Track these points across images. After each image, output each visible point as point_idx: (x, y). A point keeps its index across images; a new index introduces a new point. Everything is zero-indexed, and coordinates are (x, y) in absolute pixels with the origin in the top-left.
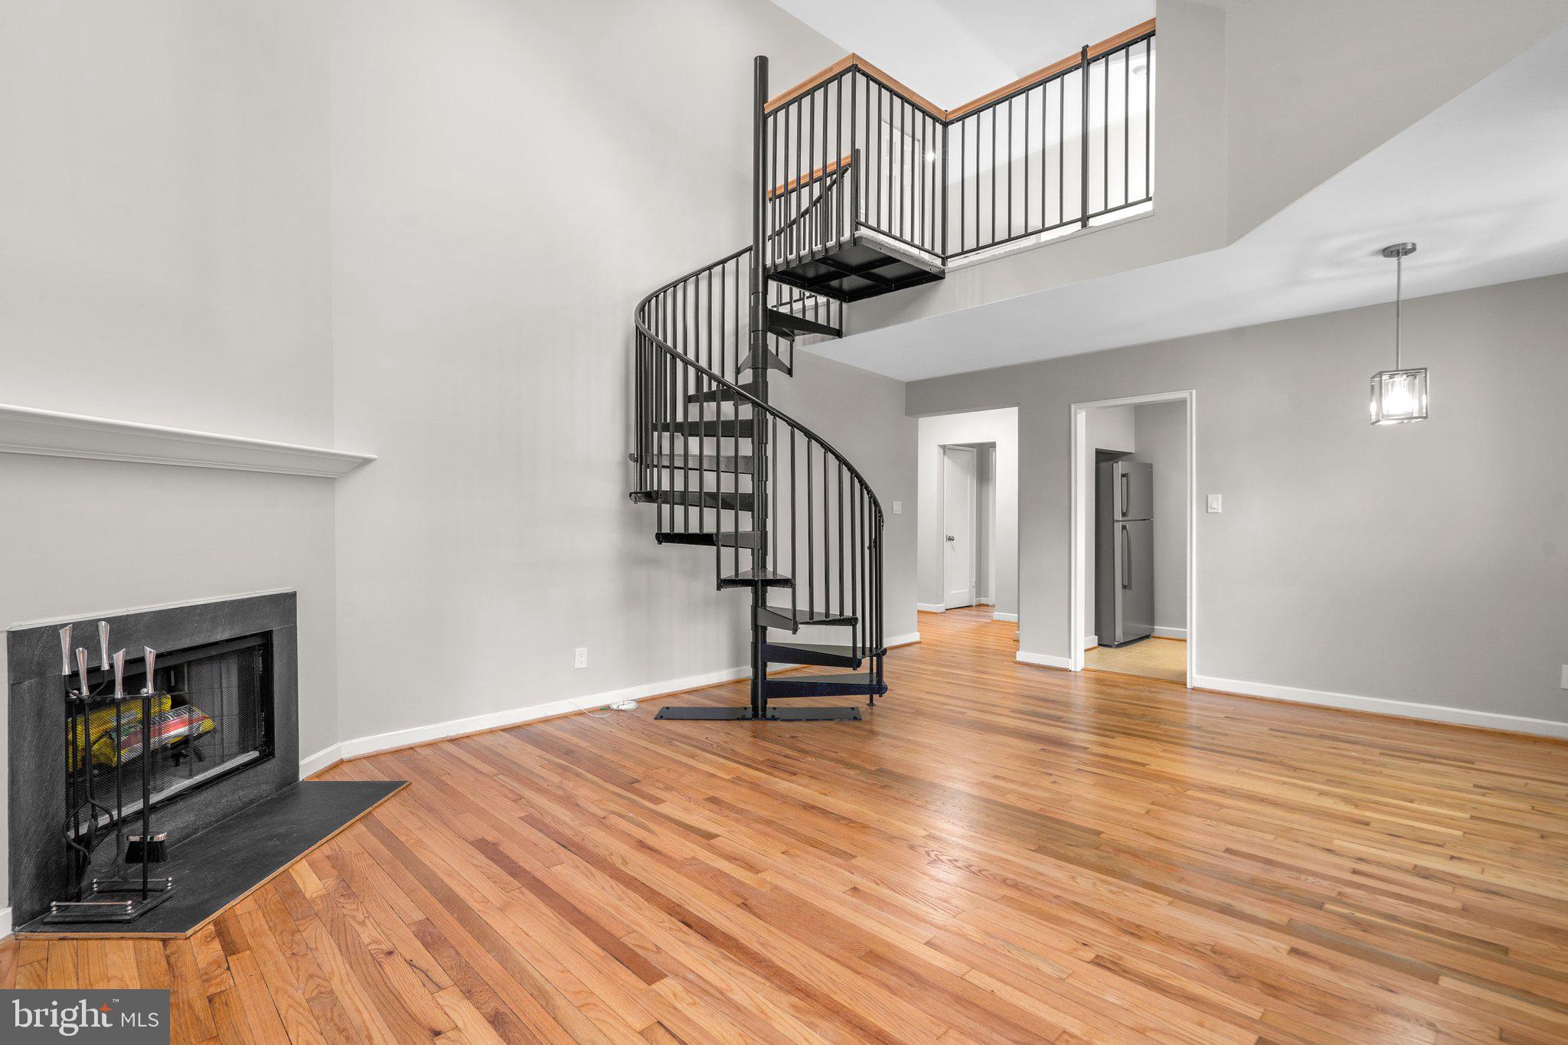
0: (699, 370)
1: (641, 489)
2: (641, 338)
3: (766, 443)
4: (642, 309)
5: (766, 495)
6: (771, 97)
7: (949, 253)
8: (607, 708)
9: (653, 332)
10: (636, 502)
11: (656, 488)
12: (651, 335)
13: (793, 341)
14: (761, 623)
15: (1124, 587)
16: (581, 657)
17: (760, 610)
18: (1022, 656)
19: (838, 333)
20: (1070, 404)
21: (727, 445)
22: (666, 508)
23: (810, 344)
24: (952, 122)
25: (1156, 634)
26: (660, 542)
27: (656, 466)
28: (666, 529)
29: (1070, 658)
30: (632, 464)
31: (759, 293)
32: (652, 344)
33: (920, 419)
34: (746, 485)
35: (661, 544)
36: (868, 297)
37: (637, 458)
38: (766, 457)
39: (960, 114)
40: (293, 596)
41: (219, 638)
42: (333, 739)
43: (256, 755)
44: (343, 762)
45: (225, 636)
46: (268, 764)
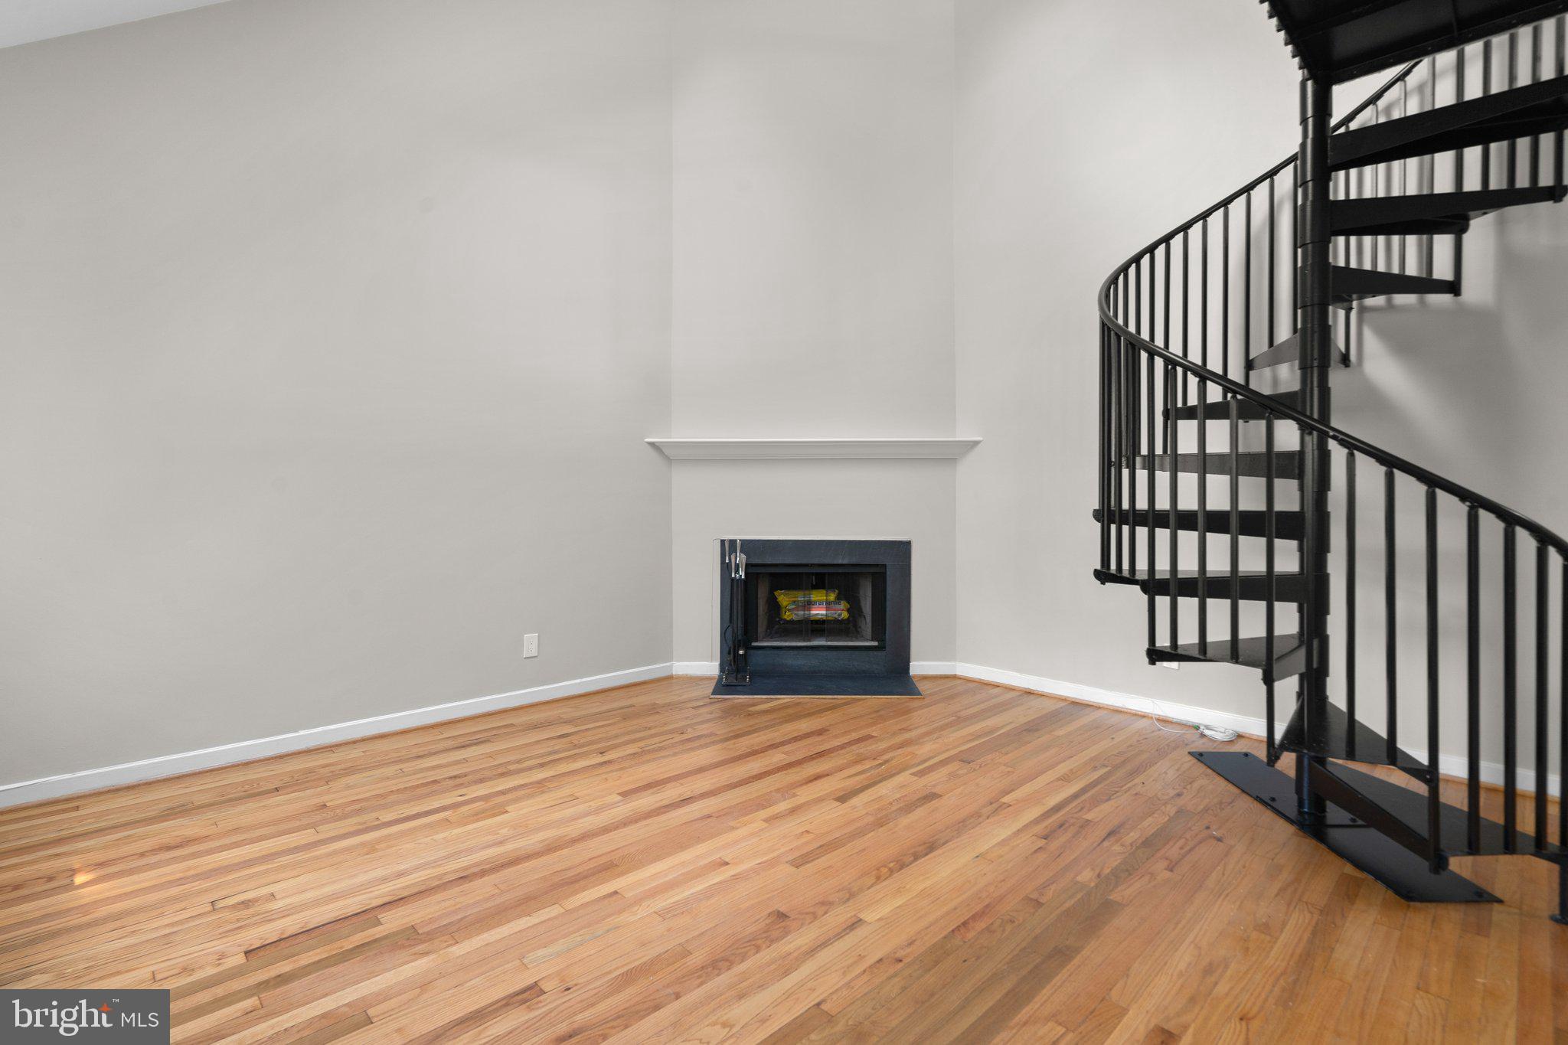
40: (908, 544)
41: (840, 562)
42: (950, 656)
43: (875, 644)
44: (955, 677)
45: (845, 562)
46: (879, 653)
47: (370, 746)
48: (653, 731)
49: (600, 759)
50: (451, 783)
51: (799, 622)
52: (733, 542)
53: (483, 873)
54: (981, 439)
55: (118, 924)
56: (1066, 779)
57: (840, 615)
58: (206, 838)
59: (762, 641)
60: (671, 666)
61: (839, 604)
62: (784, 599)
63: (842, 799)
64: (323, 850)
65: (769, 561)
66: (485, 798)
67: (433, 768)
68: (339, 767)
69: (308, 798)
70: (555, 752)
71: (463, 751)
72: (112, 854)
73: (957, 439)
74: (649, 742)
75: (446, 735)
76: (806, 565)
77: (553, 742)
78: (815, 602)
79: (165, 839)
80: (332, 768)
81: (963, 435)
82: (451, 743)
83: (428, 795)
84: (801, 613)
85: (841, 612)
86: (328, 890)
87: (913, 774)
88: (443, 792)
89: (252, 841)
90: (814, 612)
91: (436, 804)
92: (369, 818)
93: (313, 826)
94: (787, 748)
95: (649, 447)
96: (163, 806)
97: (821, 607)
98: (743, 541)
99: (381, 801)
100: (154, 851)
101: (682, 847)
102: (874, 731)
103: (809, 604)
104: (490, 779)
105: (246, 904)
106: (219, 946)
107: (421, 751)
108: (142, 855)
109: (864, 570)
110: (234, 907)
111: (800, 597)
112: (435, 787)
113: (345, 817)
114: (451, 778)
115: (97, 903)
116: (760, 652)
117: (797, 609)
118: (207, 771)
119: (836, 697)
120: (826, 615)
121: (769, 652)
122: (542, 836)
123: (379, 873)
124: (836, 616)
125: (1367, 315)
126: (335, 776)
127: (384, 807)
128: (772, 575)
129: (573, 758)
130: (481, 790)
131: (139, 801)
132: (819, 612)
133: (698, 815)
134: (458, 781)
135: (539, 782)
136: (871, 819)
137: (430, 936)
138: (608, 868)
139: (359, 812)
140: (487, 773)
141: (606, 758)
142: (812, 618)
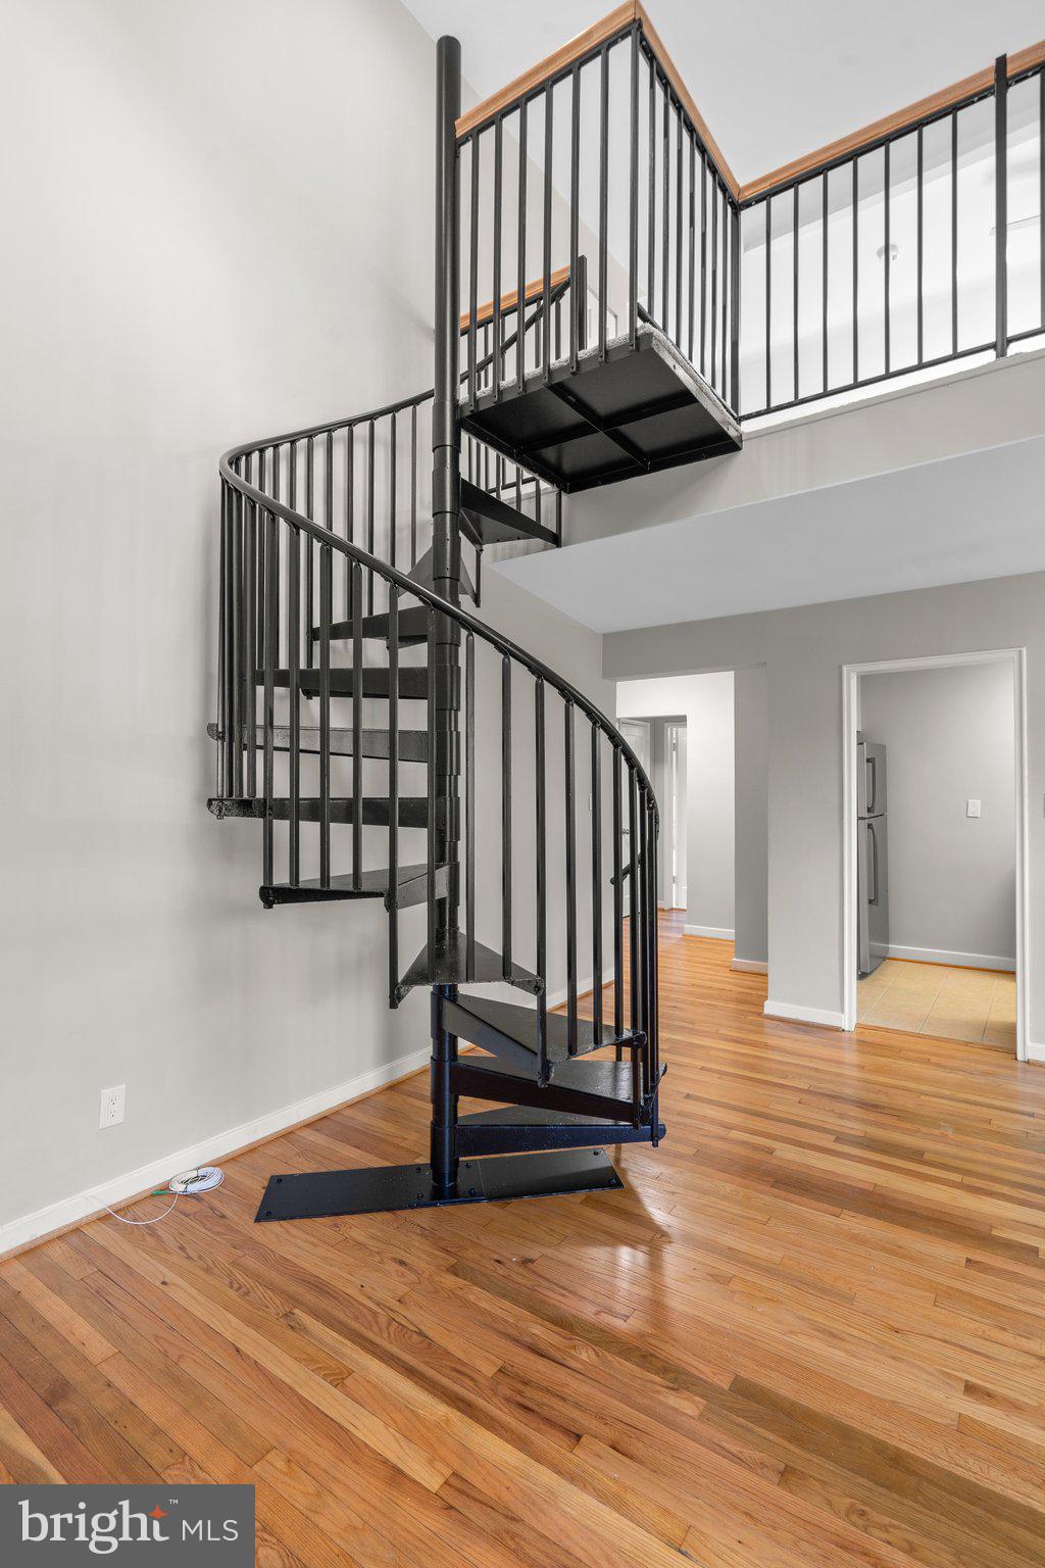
0: (354, 556)
1: (231, 794)
2: (230, 497)
3: (458, 709)
4: (234, 461)
5: (458, 799)
6: (467, 107)
7: (743, 412)
8: (163, 1191)
9: (255, 485)
10: (220, 816)
11: (260, 794)
12: (252, 491)
13: (481, 550)
14: (448, 1028)
15: (870, 902)
16: (113, 1104)
17: (447, 1004)
18: (771, 1007)
19: (555, 540)
20: (840, 668)
21: (375, 714)
22: (282, 827)
23: (504, 559)
24: (748, 204)
25: (890, 955)
26: (269, 904)
27: (260, 747)
28: (281, 878)
29: (843, 1011)
30: (215, 744)
31: (446, 452)
32: (254, 508)
33: (618, 683)
34: (415, 780)
35: (270, 907)
36: (604, 483)
37: (223, 732)
38: (458, 734)
39: (765, 187)
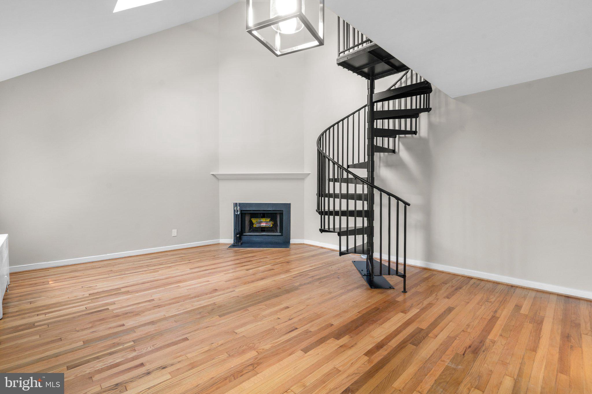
40: (290, 204)
41: (269, 210)
42: (303, 238)
43: (280, 234)
44: (304, 244)
45: (271, 209)
46: (281, 237)
47: (127, 259)
48: (207, 256)
49: (189, 262)
50: (147, 266)
51: (258, 228)
52: (236, 204)
53: (148, 282)
54: (310, 173)
55: (60, 290)
56: (311, 266)
57: (270, 225)
58: (81, 276)
59: (247, 233)
60: (219, 241)
61: (270, 222)
62: (254, 221)
63: (247, 270)
64: (110, 278)
65: (248, 209)
66: (154, 269)
67: (142, 263)
68: (117, 263)
69: (109, 269)
70: (177, 260)
71: (151, 260)
72: (57, 279)
73: (305, 173)
74: (203, 258)
75: (148, 257)
76: (260, 211)
77: (177, 258)
78: (263, 222)
79: (71, 276)
80: (115, 263)
81: (306, 172)
82: (149, 258)
83: (139, 269)
84: (258, 225)
85: (270, 224)
86: (110, 285)
87: (271, 265)
88: (143, 268)
89: (92, 277)
90: (262, 225)
91: (141, 270)
92: (123, 272)
93: (108, 274)
94: (240, 260)
95: (212, 175)
96: (70, 270)
97: (265, 223)
98: (239, 203)
99: (127, 269)
100: (68, 278)
101: (200, 278)
102: (268, 257)
103: (261, 222)
104: (157, 266)
105: (90, 287)
106: (83, 293)
107: (140, 260)
108: (65, 279)
109: (277, 212)
110: (87, 287)
111: (258, 220)
112: (142, 267)
113: (116, 272)
114: (146, 265)
115: (55, 287)
116: (245, 236)
117: (257, 224)
118: (82, 264)
119: (264, 248)
120: (266, 226)
121: (248, 236)
122: (165, 276)
123: (123, 282)
124: (269, 226)
125: (400, 139)
126: (116, 265)
127: (128, 271)
128: (251, 213)
129: (181, 261)
130: (154, 268)
131: (64, 269)
132: (263, 225)
133: (207, 273)
134: (148, 266)
135: (170, 266)
136: (252, 274)
137: (132, 292)
138: (180, 282)
139: (120, 272)
140: (156, 264)
141: (190, 261)
142: (262, 227)
